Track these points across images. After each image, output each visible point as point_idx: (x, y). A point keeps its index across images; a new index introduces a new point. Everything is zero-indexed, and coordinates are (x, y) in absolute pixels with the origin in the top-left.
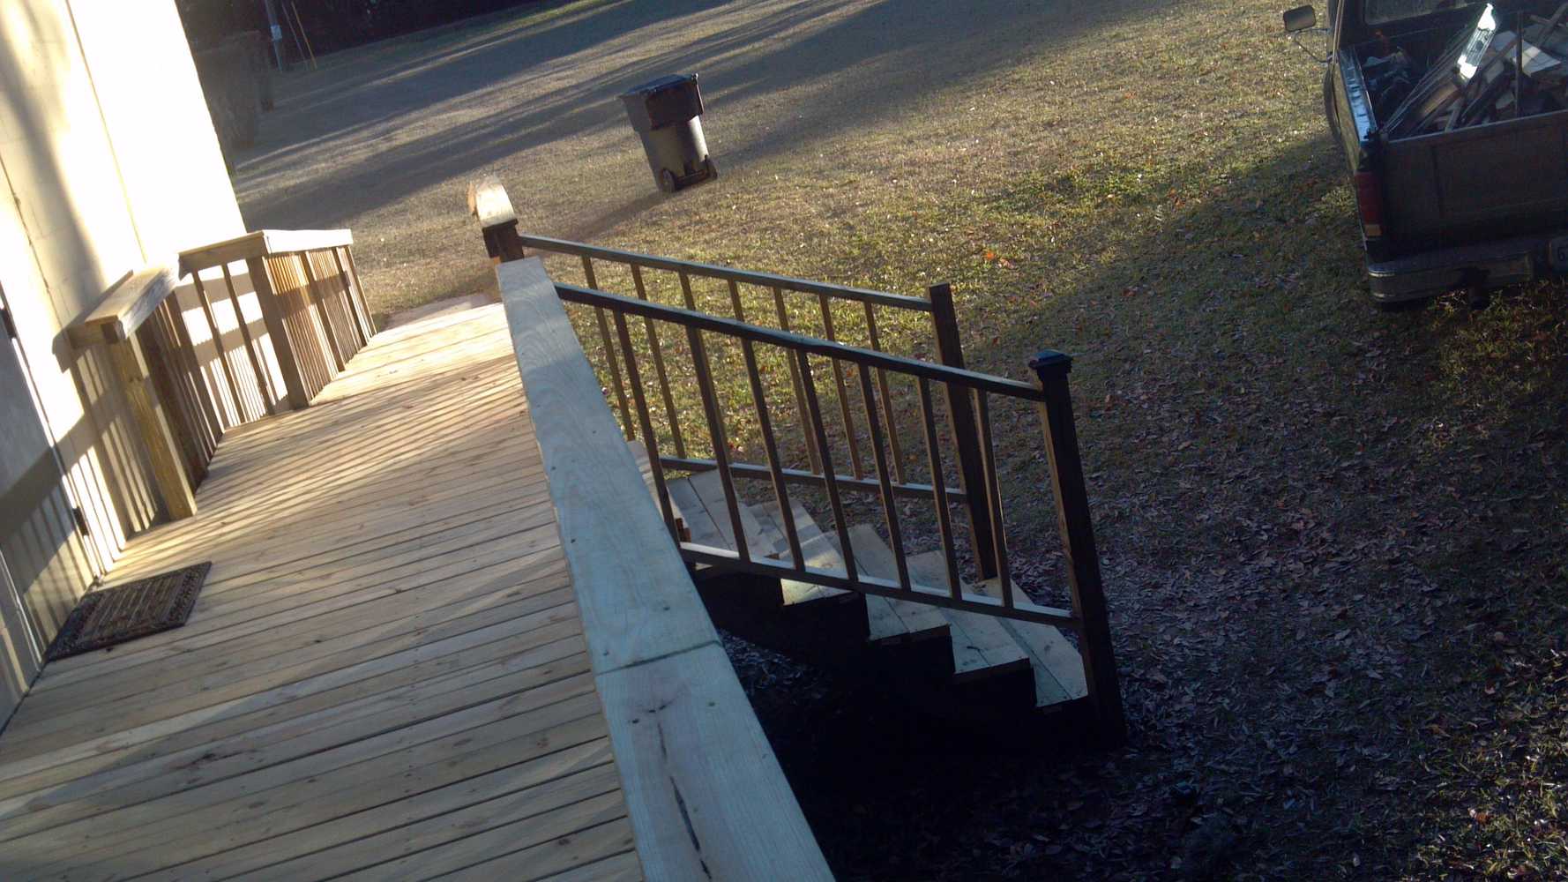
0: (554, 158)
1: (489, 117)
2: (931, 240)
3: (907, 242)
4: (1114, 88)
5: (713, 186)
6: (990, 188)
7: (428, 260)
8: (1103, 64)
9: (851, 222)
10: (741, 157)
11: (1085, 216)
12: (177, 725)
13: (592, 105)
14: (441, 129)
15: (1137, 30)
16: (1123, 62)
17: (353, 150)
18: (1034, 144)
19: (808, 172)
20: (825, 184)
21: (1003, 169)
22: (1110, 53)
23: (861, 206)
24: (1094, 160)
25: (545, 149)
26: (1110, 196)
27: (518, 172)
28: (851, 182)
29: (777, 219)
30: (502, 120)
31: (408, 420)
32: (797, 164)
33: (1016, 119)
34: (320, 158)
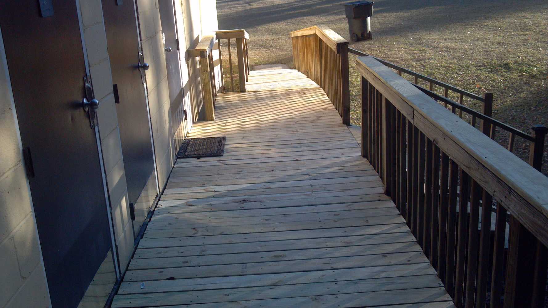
0: (310, 22)
1: (285, 4)
2: (455, 76)
3: (446, 75)
4: (523, 35)
5: (370, 42)
6: (477, 62)
7: (266, 50)
8: (519, 25)
9: (424, 64)
10: (380, 34)
11: (514, 79)
12: (231, 188)
13: (323, 6)
14: (268, 5)
15: (532, 16)
16: (527, 26)
17: (237, 7)
18: (494, 49)
19: (407, 44)
20: (413, 49)
21: (482, 56)
22: (522, 22)
23: (428, 59)
24: (517, 59)
25: (307, 19)
26: (524, 73)
27: (297, 25)
28: (423, 50)
29: (395, 58)
30: (291, 6)
31: (283, 103)
32: (402, 40)
33: (486, 39)
34: (226, 7)
